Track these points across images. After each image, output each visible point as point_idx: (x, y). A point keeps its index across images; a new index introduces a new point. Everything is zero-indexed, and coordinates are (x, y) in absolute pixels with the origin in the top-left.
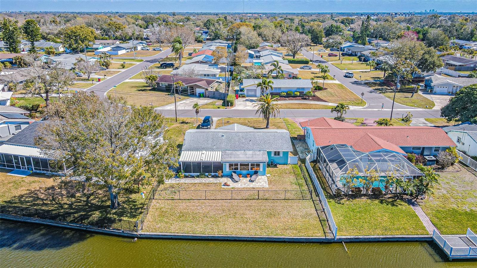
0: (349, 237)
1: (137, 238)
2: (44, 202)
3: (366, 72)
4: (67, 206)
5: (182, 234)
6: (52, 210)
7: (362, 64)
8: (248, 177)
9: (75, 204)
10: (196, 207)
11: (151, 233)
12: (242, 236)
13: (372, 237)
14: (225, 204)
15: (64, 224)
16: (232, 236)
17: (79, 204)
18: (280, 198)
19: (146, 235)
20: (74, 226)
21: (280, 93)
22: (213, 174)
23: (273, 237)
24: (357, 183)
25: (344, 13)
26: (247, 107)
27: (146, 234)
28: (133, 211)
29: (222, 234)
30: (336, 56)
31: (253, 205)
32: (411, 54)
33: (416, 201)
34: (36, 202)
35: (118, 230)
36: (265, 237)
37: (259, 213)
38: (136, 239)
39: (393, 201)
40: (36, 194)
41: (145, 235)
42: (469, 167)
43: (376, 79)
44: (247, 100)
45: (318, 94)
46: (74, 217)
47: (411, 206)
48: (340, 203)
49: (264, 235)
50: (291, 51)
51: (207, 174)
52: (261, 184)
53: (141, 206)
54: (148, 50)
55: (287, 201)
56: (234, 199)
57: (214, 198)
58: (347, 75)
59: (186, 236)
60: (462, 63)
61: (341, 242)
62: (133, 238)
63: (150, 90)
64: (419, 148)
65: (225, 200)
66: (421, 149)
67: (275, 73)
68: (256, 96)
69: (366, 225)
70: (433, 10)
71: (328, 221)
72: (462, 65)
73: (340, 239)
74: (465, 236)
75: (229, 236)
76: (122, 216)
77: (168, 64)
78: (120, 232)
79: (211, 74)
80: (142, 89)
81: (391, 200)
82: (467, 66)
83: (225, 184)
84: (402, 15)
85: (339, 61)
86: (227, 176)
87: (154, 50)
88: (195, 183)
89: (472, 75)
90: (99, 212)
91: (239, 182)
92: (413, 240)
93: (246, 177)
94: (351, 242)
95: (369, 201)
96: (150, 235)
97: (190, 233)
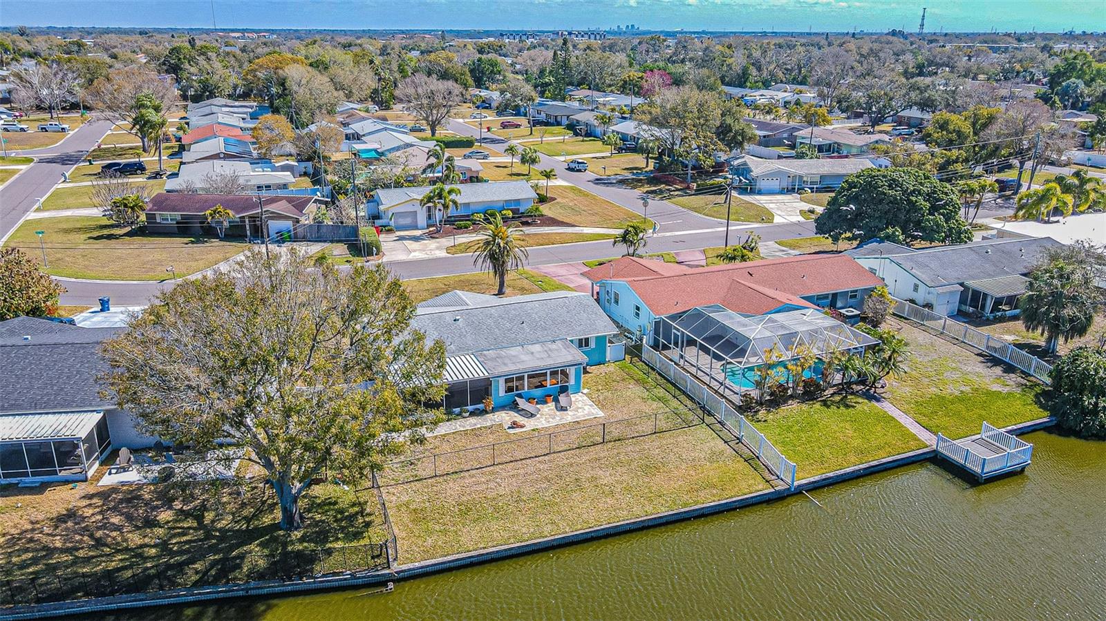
0: (812, 479)
1: (393, 581)
2: (75, 556)
3: (603, 158)
4: (154, 551)
5: (494, 549)
6: (118, 570)
7: (583, 141)
8: (548, 400)
9: (174, 541)
10: (485, 486)
11: (424, 563)
12: (622, 523)
13: (848, 470)
14: (543, 466)
15: (182, 596)
16: (602, 527)
17: (185, 538)
18: (643, 431)
19: (414, 569)
20: (208, 593)
21: (468, 216)
22: (470, 408)
23: (682, 510)
24: (778, 376)
25: (459, 32)
26: (413, 254)
27: (412, 567)
28: (343, 524)
29: (580, 529)
30: (518, 126)
31: (602, 455)
32: (703, 117)
33: (875, 392)
34: (51, 561)
35: (334, 574)
36: (666, 514)
37: (624, 470)
38: (391, 585)
39: (842, 399)
40: (31, 540)
41: (409, 570)
42: (908, 319)
43: (635, 171)
44: (401, 238)
45: (545, 209)
46: (197, 572)
47: (874, 403)
48: (760, 421)
49: (664, 511)
50: (425, 119)
51: (457, 410)
52: (586, 412)
53: (356, 509)
54: (22, 130)
55: (661, 435)
56: (554, 453)
57: (509, 459)
58: (572, 166)
59: (505, 550)
60: (766, 130)
61: (801, 493)
62: (384, 583)
63: (126, 235)
64: (826, 297)
65: (536, 457)
66: (830, 297)
67: (439, 172)
68: (416, 228)
69: (827, 451)
70: (633, 26)
71: (758, 457)
72: (768, 136)
73: (799, 486)
74: (979, 436)
75: (596, 529)
76: (326, 540)
77: (127, 165)
78: (345, 579)
79: (274, 185)
80: (103, 234)
81: (837, 398)
82: (777, 137)
83: (515, 425)
84: (582, 36)
85: (531, 136)
86: (502, 407)
87: (44, 129)
88: (445, 435)
89: (803, 153)
90: (258, 545)
91: (538, 416)
92: (909, 461)
93: (546, 402)
94: (815, 487)
95: (805, 407)
96: (422, 567)
97: (512, 540)
